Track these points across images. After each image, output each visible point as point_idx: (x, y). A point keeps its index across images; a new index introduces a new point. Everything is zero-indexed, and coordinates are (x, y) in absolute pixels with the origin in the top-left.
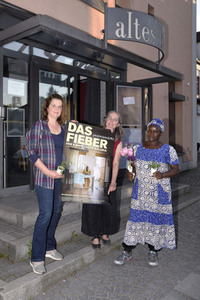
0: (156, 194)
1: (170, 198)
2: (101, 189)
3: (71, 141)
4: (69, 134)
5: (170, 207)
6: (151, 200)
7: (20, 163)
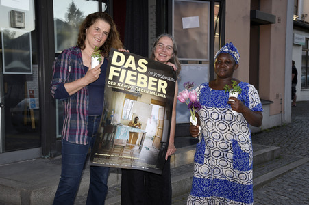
0: (230, 155)
1: (251, 161)
2: (155, 151)
3: (116, 79)
4: (112, 69)
5: (250, 174)
6: (223, 163)
7: (26, 119)
